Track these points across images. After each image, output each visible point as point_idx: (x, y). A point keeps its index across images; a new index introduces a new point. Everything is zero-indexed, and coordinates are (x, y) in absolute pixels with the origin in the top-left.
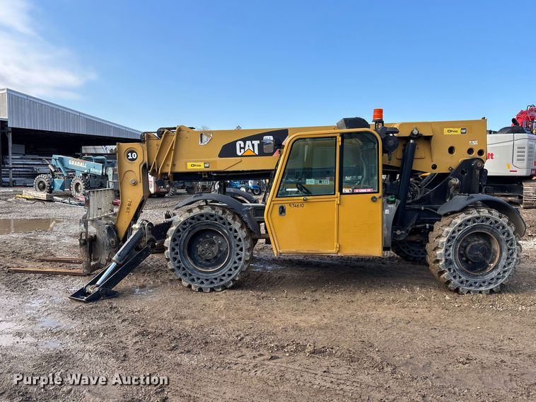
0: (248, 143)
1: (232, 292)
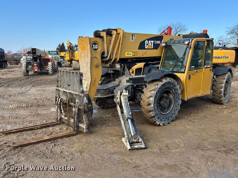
0: (150, 41)
1: (178, 122)
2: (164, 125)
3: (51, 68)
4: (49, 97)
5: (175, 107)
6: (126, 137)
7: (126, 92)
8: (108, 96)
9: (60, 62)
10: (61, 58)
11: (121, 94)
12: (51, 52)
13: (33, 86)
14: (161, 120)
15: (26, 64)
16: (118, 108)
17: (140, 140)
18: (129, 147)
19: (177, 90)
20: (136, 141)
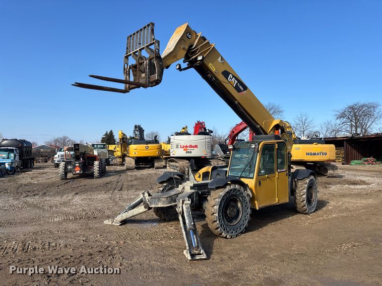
2: (231, 237)
3: (98, 169)
4: (99, 208)
5: (244, 217)
6: (188, 248)
7: (189, 200)
8: (169, 205)
9: (108, 159)
10: (109, 154)
11: (183, 203)
12: (95, 146)
13: (77, 194)
14: (228, 232)
15: (66, 164)
16: (180, 218)
17: (202, 251)
18: (189, 258)
19: (245, 198)
20: (197, 252)
